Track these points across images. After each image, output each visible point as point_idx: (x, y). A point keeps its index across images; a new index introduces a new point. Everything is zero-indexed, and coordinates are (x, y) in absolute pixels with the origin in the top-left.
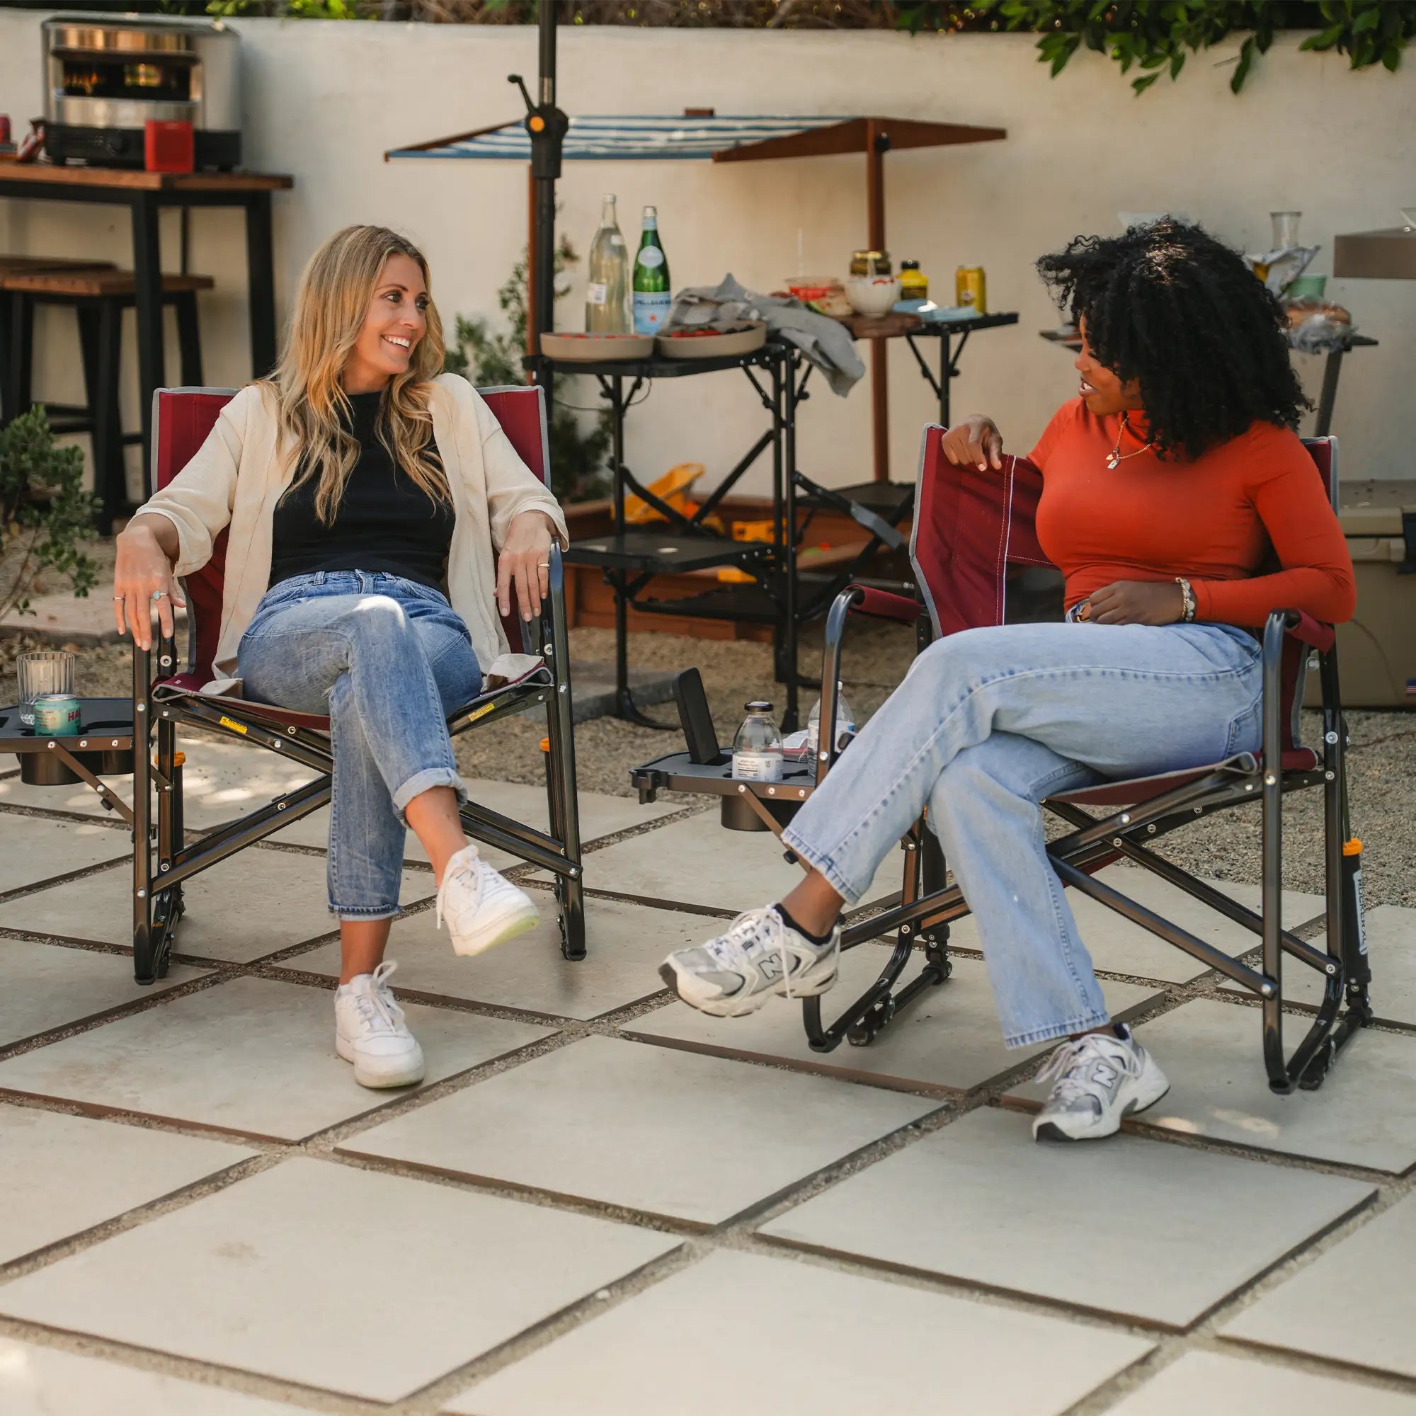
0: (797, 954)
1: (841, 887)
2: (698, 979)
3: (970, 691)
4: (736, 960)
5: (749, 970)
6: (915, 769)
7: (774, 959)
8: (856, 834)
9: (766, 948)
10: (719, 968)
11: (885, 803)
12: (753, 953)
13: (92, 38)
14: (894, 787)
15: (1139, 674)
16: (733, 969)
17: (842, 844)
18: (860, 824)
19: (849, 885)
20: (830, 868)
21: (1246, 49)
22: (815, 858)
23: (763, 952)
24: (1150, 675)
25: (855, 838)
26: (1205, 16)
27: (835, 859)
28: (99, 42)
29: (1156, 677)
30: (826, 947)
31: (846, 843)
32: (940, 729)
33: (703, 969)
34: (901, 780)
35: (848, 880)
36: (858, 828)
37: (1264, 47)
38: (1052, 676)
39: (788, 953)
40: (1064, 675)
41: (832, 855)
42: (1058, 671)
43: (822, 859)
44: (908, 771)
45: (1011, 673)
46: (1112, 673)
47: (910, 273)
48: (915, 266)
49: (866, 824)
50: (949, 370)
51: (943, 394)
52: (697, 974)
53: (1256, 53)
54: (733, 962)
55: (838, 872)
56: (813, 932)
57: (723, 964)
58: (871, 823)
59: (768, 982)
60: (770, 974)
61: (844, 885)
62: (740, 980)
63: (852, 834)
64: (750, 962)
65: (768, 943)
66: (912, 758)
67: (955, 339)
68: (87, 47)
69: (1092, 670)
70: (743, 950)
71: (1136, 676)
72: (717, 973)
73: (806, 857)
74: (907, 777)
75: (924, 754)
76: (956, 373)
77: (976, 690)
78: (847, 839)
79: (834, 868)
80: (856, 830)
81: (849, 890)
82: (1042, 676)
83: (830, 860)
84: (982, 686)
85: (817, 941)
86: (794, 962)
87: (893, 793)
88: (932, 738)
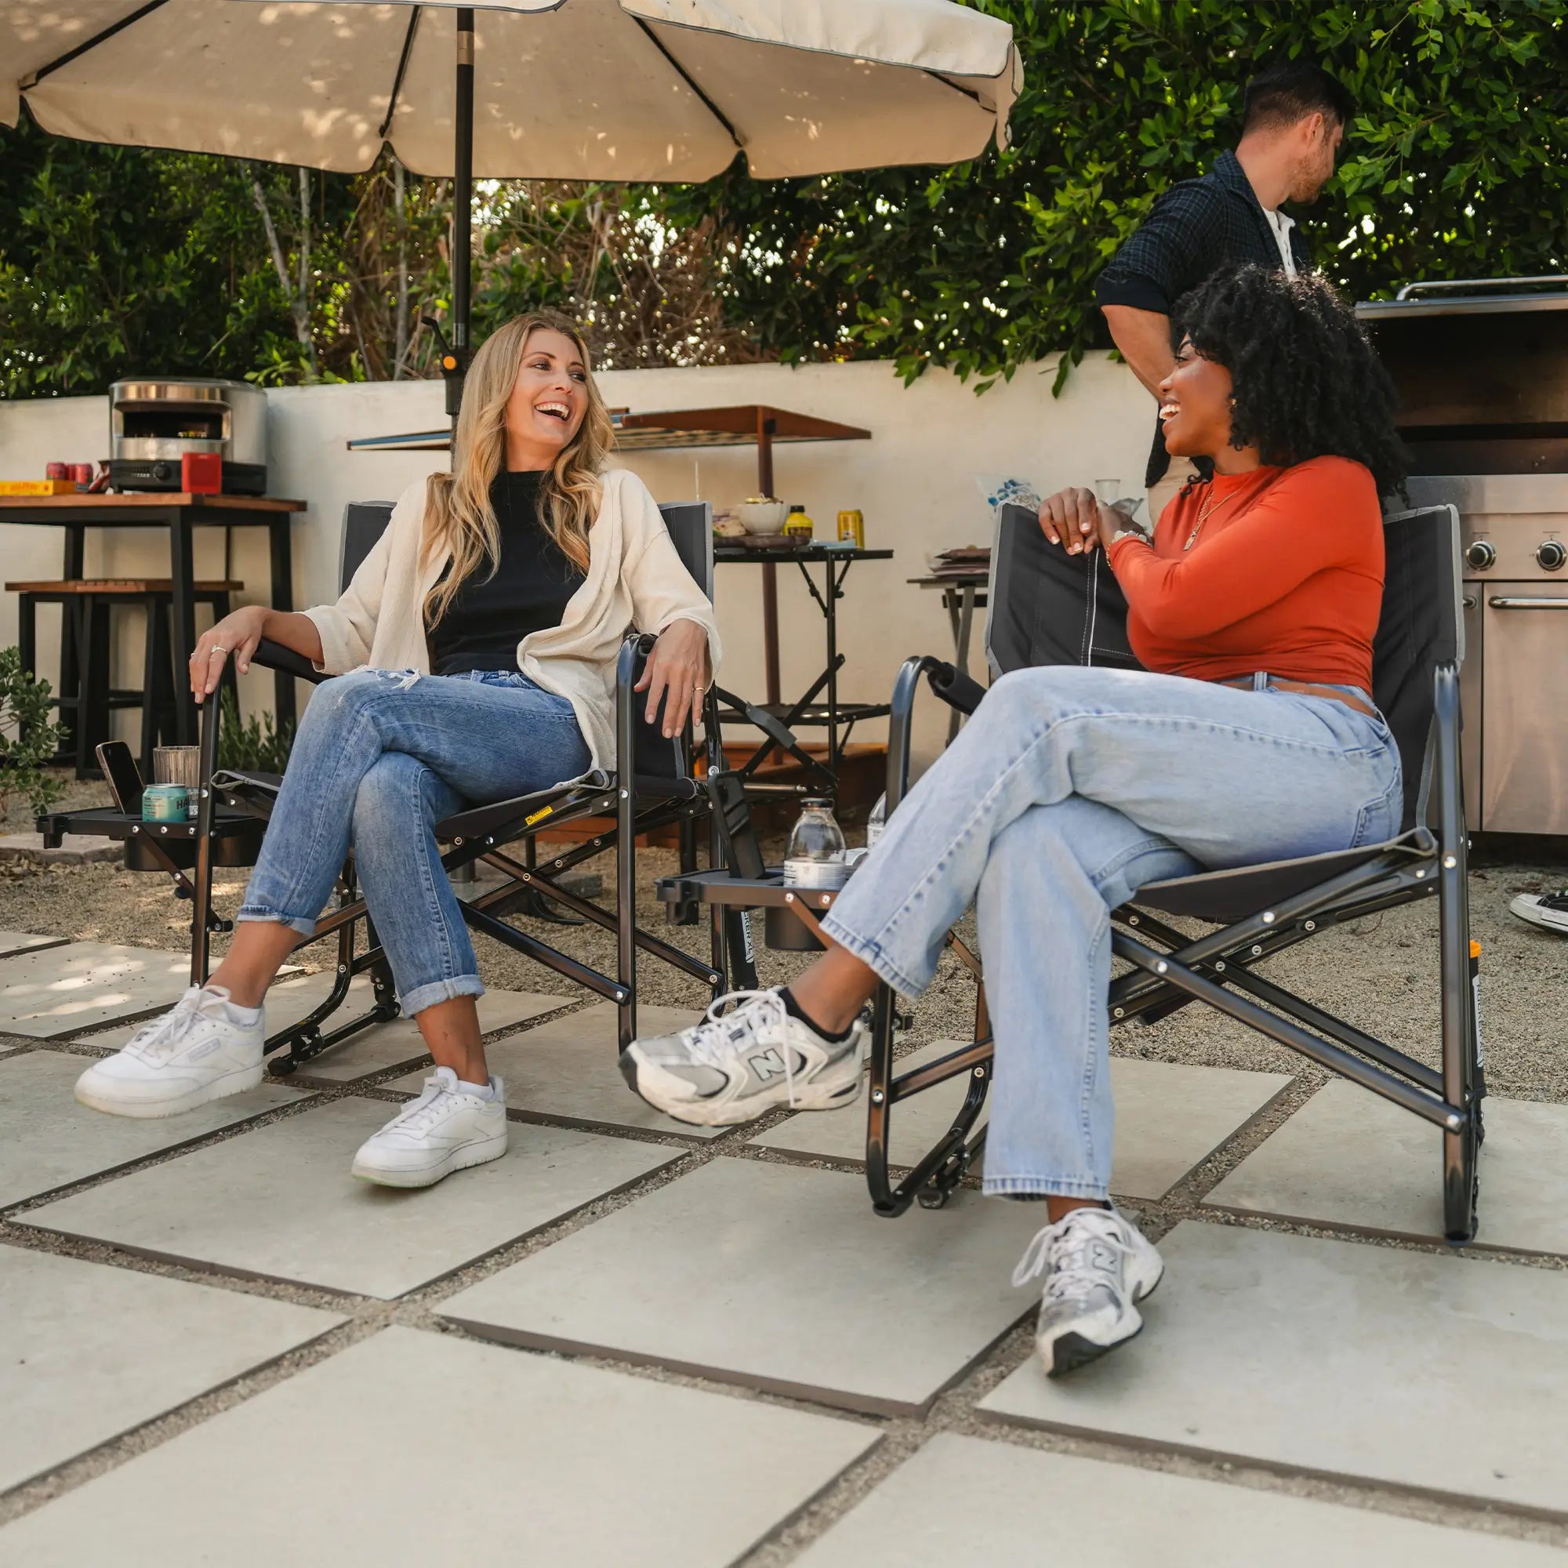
0: (803, 1052)
1: (893, 978)
2: (663, 1071)
3: (1048, 726)
4: (718, 1053)
5: (737, 1070)
6: (977, 822)
7: (770, 1055)
8: (907, 909)
9: (761, 1041)
10: (695, 1062)
11: (941, 866)
12: (743, 1045)
13: (147, 390)
14: (953, 846)
15: (1256, 736)
16: (714, 1063)
17: (890, 924)
18: (912, 896)
19: (903, 975)
20: (877, 955)
21: (1062, 362)
22: (857, 944)
23: (756, 1045)
24: (1268, 738)
25: (907, 915)
26: (1030, 332)
27: (883, 944)
28: (152, 394)
29: (1276, 743)
30: (842, 1045)
31: (895, 922)
32: (1010, 770)
33: (673, 1061)
34: (960, 837)
35: (901, 968)
36: (910, 901)
37: (1077, 361)
38: (1149, 723)
39: (791, 1049)
40: (1163, 724)
41: (878, 939)
42: (1156, 719)
43: (865, 946)
44: (969, 825)
45: (1099, 712)
46: (1222, 730)
47: (796, 515)
48: (801, 509)
49: (919, 896)
50: (835, 592)
51: (829, 612)
52: (664, 1066)
53: (1071, 366)
54: (714, 1055)
55: (887, 959)
56: (825, 1025)
57: (699, 1056)
58: (926, 896)
59: (764, 1085)
60: (765, 1075)
61: (896, 974)
62: (722, 1079)
63: (901, 910)
64: (739, 1057)
65: (763, 1036)
66: (974, 808)
67: (839, 566)
68: (143, 398)
69: (1198, 723)
70: (729, 1041)
71: (1251, 737)
72: (693, 1067)
73: (845, 944)
74: (968, 833)
75: (989, 802)
76: (841, 595)
77: (1054, 725)
78: (896, 916)
79: (882, 954)
80: (906, 903)
81: (904, 980)
82: (1135, 722)
83: (876, 945)
84: (1060, 720)
85: (831, 1038)
86: (798, 1061)
87: (951, 854)
88: (999, 781)
